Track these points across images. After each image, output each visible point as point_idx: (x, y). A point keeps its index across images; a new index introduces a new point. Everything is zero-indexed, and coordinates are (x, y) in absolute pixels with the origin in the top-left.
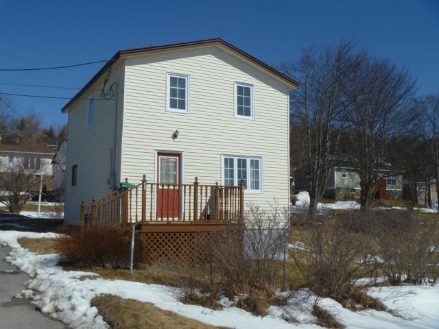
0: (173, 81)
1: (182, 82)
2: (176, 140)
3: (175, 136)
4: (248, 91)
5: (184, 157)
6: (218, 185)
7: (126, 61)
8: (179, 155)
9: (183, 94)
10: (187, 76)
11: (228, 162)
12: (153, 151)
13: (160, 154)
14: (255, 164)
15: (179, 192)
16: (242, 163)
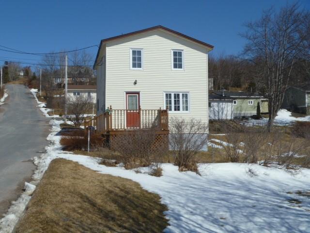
0: (134, 52)
1: (139, 53)
2: (136, 85)
3: (135, 83)
4: (180, 54)
5: (140, 94)
6: (162, 109)
7: (107, 45)
8: (138, 93)
9: (140, 59)
10: (142, 49)
11: (168, 96)
12: (123, 92)
13: (127, 93)
14: (185, 96)
15: (139, 113)
16: (177, 96)
